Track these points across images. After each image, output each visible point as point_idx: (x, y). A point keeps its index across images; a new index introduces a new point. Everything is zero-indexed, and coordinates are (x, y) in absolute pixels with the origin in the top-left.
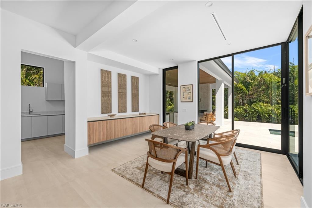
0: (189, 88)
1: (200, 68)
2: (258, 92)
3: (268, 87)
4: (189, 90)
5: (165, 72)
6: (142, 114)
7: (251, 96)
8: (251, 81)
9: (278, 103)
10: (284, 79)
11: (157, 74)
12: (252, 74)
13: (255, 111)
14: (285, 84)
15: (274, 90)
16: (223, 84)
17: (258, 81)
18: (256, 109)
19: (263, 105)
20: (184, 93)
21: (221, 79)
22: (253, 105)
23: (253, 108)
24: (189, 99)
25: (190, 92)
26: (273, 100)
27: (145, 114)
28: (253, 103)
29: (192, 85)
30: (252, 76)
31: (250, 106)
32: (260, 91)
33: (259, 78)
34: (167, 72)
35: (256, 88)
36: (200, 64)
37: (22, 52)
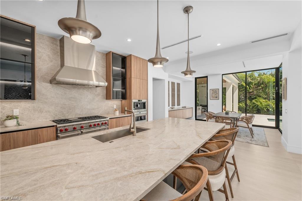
0: (216, 91)
1: (223, 78)
2: (257, 90)
3: (266, 86)
4: (216, 92)
5: (197, 80)
6: (184, 107)
7: (251, 94)
8: (251, 81)
9: (274, 99)
10: (277, 88)
11: (192, 81)
12: (253, 75)
13: (255, 106)
14: (277, 90)
15: (271, 88)
16: (232, 85)
17: (258, 81)
18: (256, 104)
19: (262, 100)
20: (212, 94)
21: (231, 82)
22: (253, 101)
23: (254, 103)
24: (216, 97)
25: (217, 94)
26: (271, 96)
27: (185, 107)
28: (253, 99)
29: (219, 89)
30: (253, 77)
31: (251, 101)
32: (260, 89)
33: (258, 78)
34: (197, 79)
35: (256, 87)
36: (223, 76)
37: (153, 78)
